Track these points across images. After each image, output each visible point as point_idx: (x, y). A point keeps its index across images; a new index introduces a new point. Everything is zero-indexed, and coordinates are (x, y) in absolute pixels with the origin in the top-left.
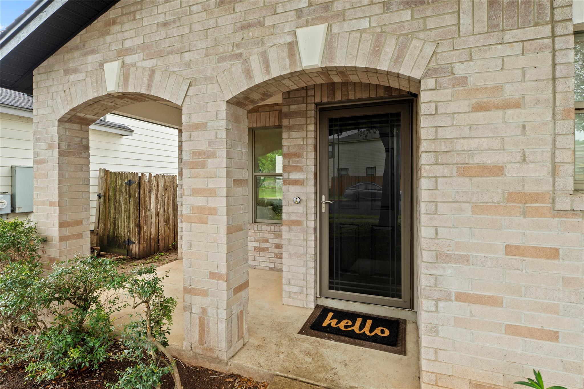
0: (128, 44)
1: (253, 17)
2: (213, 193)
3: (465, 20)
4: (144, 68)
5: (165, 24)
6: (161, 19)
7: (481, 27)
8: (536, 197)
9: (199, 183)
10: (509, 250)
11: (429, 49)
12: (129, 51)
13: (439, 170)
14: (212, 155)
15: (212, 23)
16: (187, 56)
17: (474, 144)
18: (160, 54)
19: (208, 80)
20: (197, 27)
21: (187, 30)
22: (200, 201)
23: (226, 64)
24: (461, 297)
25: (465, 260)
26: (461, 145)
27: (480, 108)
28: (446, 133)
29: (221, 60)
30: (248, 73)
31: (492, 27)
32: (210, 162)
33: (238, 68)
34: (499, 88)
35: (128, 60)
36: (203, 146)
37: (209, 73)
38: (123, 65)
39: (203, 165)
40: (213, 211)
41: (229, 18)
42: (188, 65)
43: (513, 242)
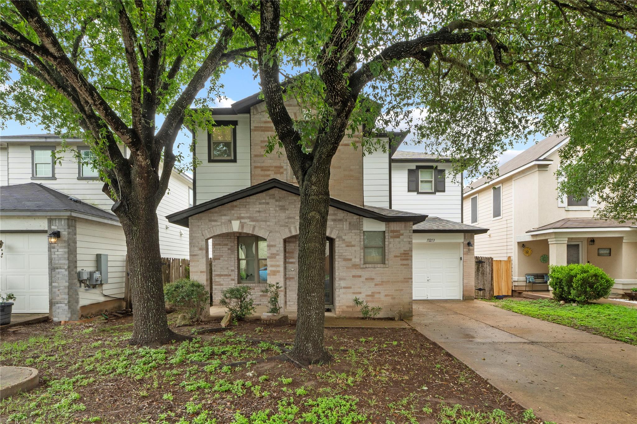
0: (242, 215)
1: (292, 215)
2: (278, 266)
3: (345, 227)
4: (251, 225)
5: (259, 212)
6: (258, 209)
7: (347, 229)
8: (357, 265)
9: (273, 263)
10: (353, 276)
11: (337, 232)
12: (243, 218)
13: (340, 260)
14: (278, 255)
15: (278, 214)
16: (268, 223)
17: (346, 254)
18: (257, 221)
19: (276, 232)
20: (271, 215)
21: (268, 215)
22: (274, 269)
23: (283, 228)
24: (344, 288)
25: (345, 279)
26: (344, 254)
27: (347, 246)
28: (341, 251)
29: (281, 226)
30: (290, 231)
31: (350, 229)
32: (277, 257)
33: (287, 230)
34: (351, 242)
35: (243, 221)
36: (275, 252)
37: (277, 230)
38: (240, 222)
39: (275, 258)
40: (278, 272)
41: (284, 214)
42: (268, 226)
43: (354, 274)
